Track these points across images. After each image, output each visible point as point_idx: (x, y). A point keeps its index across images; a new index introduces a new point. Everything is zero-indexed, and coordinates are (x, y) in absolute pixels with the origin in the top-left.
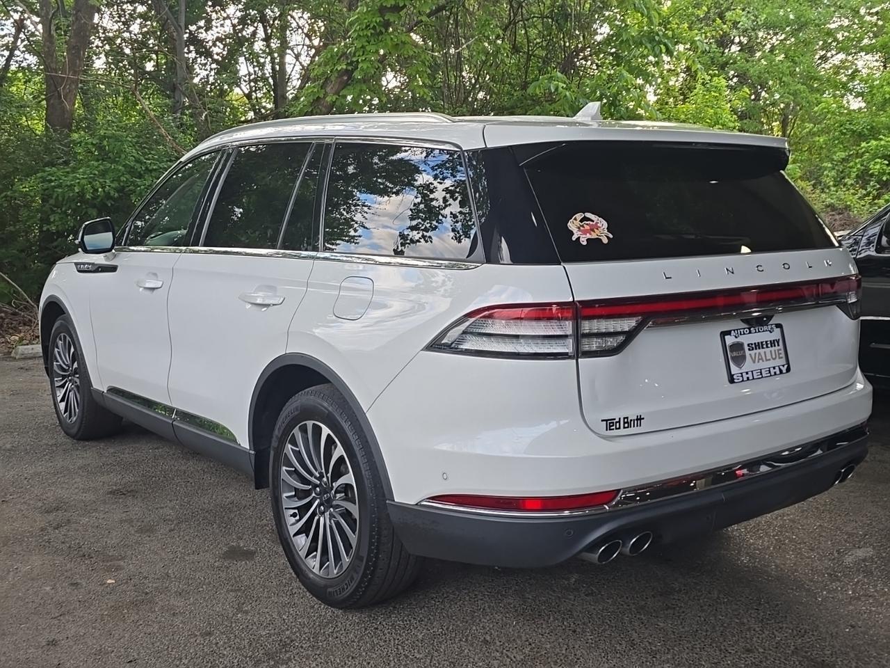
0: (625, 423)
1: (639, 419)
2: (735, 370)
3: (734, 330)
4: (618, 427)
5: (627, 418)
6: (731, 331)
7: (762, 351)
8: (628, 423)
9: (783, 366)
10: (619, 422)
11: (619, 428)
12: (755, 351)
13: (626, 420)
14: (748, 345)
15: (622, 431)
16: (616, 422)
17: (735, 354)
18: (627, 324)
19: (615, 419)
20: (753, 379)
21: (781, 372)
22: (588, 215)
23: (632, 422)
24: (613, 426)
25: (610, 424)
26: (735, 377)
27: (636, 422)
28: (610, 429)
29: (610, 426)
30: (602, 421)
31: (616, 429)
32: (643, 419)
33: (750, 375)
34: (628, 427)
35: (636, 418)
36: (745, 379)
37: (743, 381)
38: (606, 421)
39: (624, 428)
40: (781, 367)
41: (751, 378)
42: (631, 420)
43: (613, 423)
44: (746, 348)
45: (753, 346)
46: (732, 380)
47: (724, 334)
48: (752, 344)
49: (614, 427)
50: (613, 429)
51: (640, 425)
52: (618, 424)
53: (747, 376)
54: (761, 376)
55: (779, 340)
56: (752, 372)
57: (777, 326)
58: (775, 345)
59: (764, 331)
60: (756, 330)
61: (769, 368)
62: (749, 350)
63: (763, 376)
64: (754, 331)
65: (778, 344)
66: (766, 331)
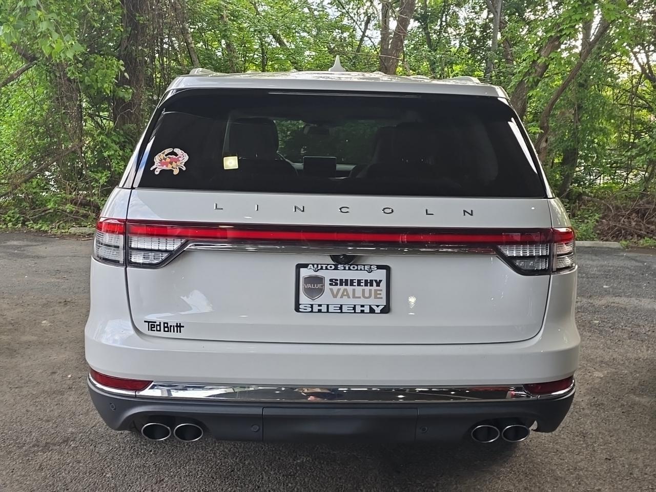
0: (165, 327)
1: (179, 326)
2: (304, 300)
3: (313, 265)
4: (158, 329)
5: (167, 323)
6: (308, 264)
7: (349, 288)
8: (167, 327)
10: (160, 325)
11: (160, 331)
12: (339, 287)
13: (166, 325)
14: (331, 280)
15: (162, 334)
16: (157, 325)
17: (309, 286)
18: (173, 245)
19: (155, 322)
20: (328, 311)
21: (372, 311)
22: (177, 150)
23: (172, 328)
24: (154, 327)
25: (152, 325)
26: (301, 306)
27: (175, 328)
28: (151, 330)
29: (152, 328)
30: (145, 322)
31: (157, 330)
32: (183, 327)
33: (324, 309)
34: (168, 331)
35: (175, 325)
36: (315, 310)
37: (312, 311)
38: (149, 322)
39: (165, 331)
40: (375, 307)
41: (324, 311)
42: (171, 326)
43: (154, 325)
44: (327, 282)
45: (338, 282)
46: (297, 309)
47: (299, 267)
48: (337, 280)
49: (155, 329)
50: (154, 330)
51: (180, 332)
52: (158, 327)
53: (320, 308)
54: (340, 311)
55: (381, 281)
56: (328, 306)
57: (379, 267)
58: (371, 285)
59: (357, 270)
60: (345, 267)
61: (355, 306)
62: (331, 284)
63: (343, 311)
64: (343, 268)
65: (378, 285)
66: (361, 270)
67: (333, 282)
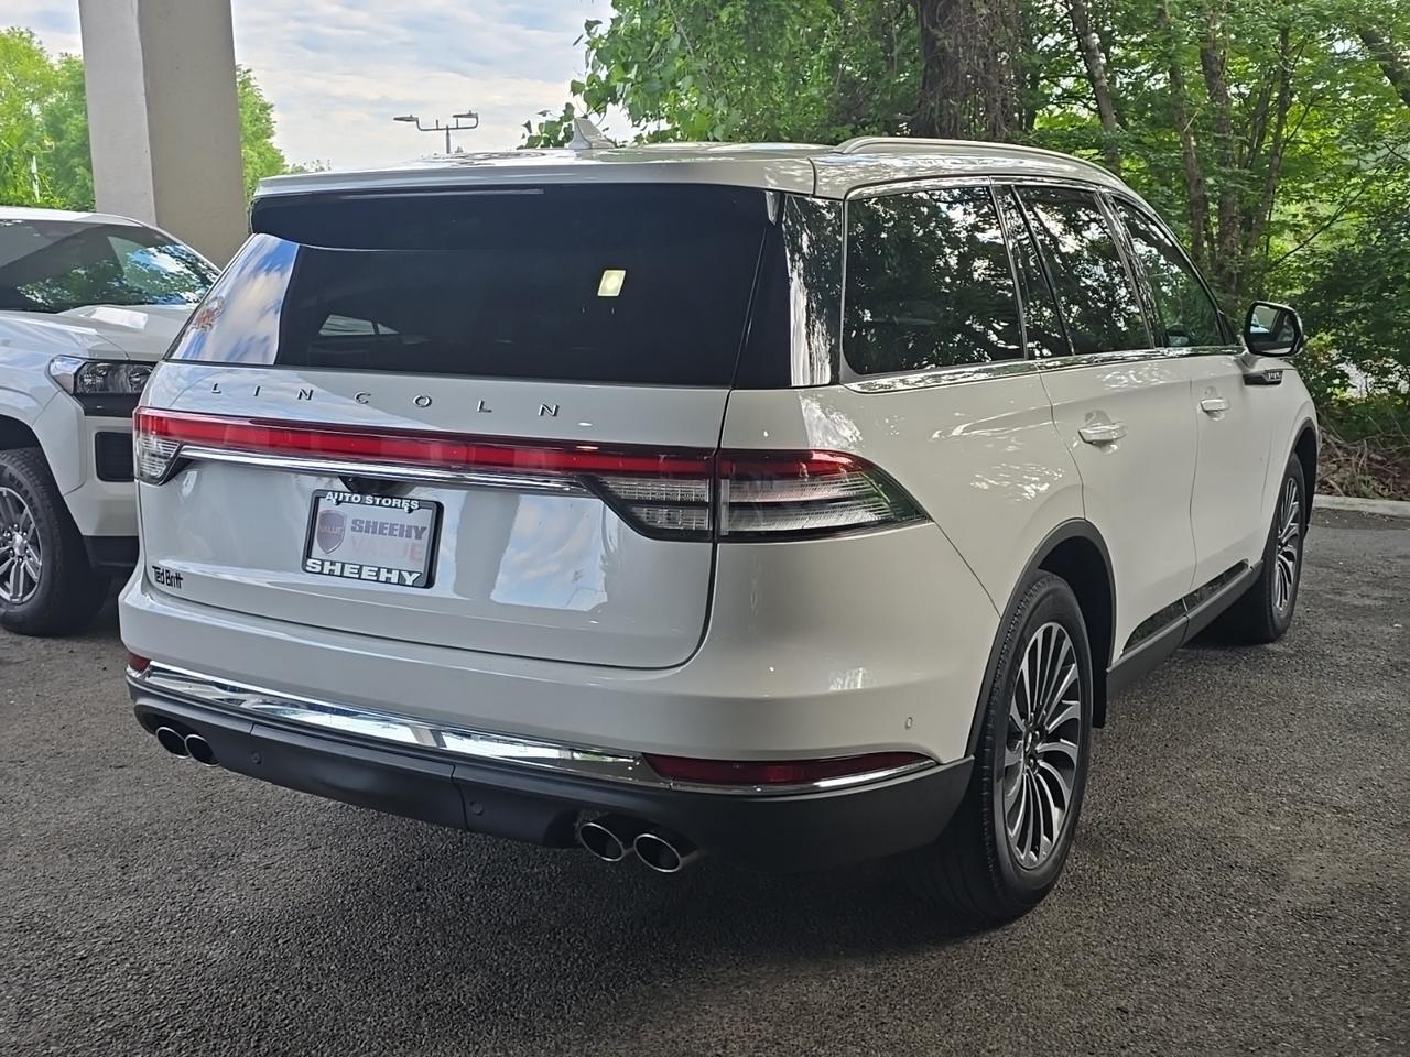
2: (316, 551)
3: (333, 492)
6: (328, 492)
7: (377, 538)
9: (410, 573)
12: (363, 534)
14: (354, 522)
17: (326, 529)
20: (342, 575)
21: (401, 580)
33: (338, 569)
36: (326, 571)
37: (321, 572)
40: (405, 574)
41: (338, 572)
44: (348, 524)
45: (364, 526)
46: (305, 566)
47: (317, 495)
48: (362, 522)
53: (332, 568)
54: (357, 576)
55: (425, 528)
56: (343, 565)
57: (423, 504)
58: (409, 536)
59: (390, 506)
60: (374, 501)
61: (379, 569)
62: (353, 529)
63: (363, 577)
64: (372, 502)
65: (419, 537)
66: (396, 507)
67: (358, 526)
